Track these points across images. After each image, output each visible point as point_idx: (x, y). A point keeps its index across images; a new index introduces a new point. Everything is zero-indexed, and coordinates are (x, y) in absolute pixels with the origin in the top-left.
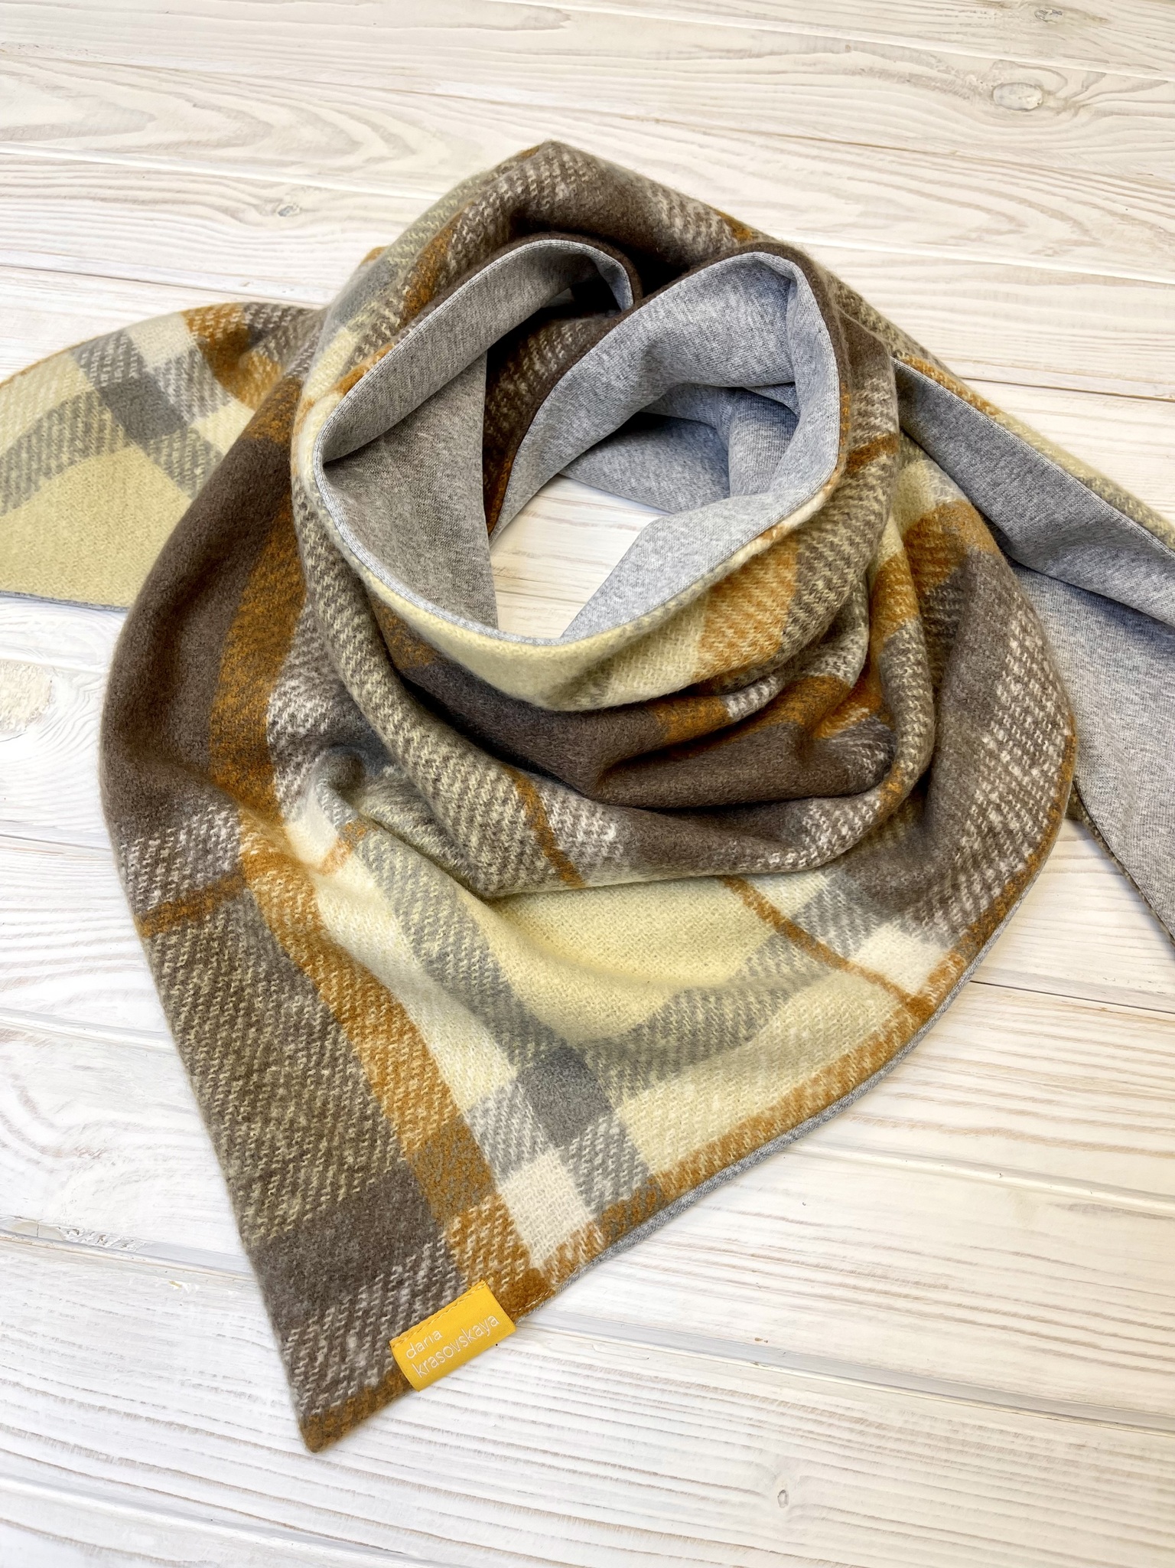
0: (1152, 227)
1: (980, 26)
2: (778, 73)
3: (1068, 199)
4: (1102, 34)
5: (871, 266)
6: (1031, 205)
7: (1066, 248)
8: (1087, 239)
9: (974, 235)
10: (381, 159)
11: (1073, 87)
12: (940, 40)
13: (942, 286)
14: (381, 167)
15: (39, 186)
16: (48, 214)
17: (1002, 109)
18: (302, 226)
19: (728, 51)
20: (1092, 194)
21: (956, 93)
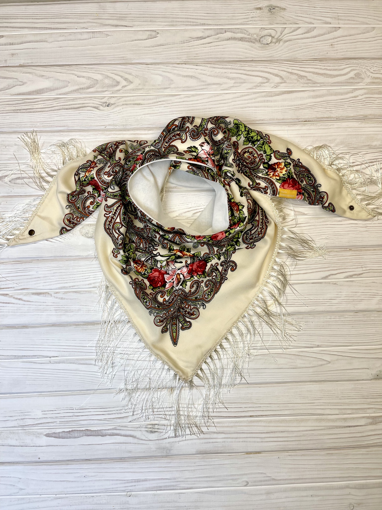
0: (297, 75)
1: (256, 17)
2: (210, 43)
3: (279, 70)
4: (285, 14)
5: (238, 97)
6: (271, 73)
7: (279, 85)
8: (283, 81)
9: (259, 85)
10: (125, 86)
11: (279, 34)
12: (247, 24)
13: (253, 101)
14: (126, 88)
15: (50, 107)
16: (56, 115)
17: (262, 45)
18: (113, 109)
19: (198, 38)
20: (284, 67)
21: (252, 42)
